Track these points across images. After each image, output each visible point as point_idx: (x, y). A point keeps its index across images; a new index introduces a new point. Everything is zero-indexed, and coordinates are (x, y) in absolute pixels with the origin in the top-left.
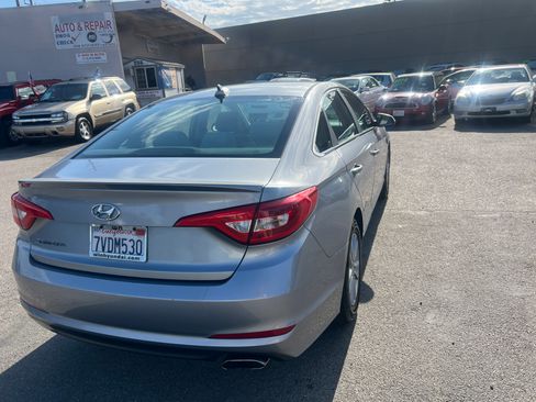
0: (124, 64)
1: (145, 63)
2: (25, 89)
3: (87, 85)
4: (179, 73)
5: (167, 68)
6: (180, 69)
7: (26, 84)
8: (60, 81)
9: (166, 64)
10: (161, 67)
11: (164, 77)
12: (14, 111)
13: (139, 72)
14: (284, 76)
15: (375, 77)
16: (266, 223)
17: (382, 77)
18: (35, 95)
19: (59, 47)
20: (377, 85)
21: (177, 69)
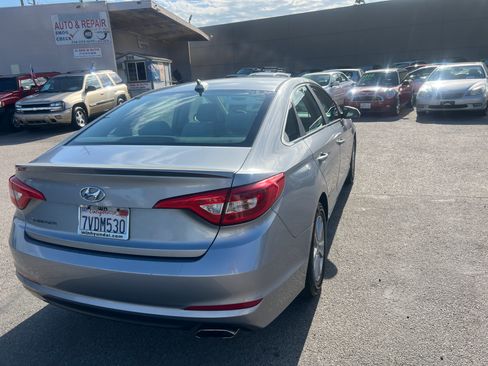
0: (117, 59)
1: (136, 58)
2: (28, 80)
3: (83, 78)
4: (166, 67)
5: (156, 63)
6: (168, 64)
7: (28, 76)
8: (59, 73)
9: (154, 59)
10: (151, 62)
11: (153, 70)
12: (17, 100)
13: (131, 66)
14: (262, 71)
15: (344, 72)
16: (237, 206)
17: (351, 72)
18: (36, 86)
19: (58, 43)
20: (347, 80)
21: (164, 64)
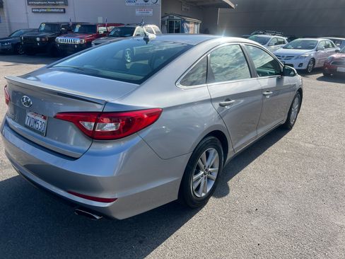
0: (162, 17)
1: (175, 17)
2: (103, 28)
3: (135, 28)
4: (196, 26)
5: (188, 22)
6: (198, 23)
7: (104, 25)
8: (123, 25)
9: (188, 19)
10: (184, 21)
11: (185, 27)
12: (94, 39)
13: (171, 23)
14: (264, 34)
15: (334, 41)
17: (341, 41)
18: (107, 32)
19: (127, 4)
20: (333, 47)
21: (195, 23)
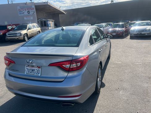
0: (37, 20)
1: (43, 19)
3: (27, 26)
4: (53, 22)
7: (10, 25)
8: (20, 24)
9: (49, 20)
10: (48, 21)
11: (49, 23)
12: (7, 32)
13: (42, 22)
15: (107, 24)
16: (74, 65)
17: (110, 24)
18: (13, 28)
19: (19, 15)
20: (108, 26)
21: (52, 21)
